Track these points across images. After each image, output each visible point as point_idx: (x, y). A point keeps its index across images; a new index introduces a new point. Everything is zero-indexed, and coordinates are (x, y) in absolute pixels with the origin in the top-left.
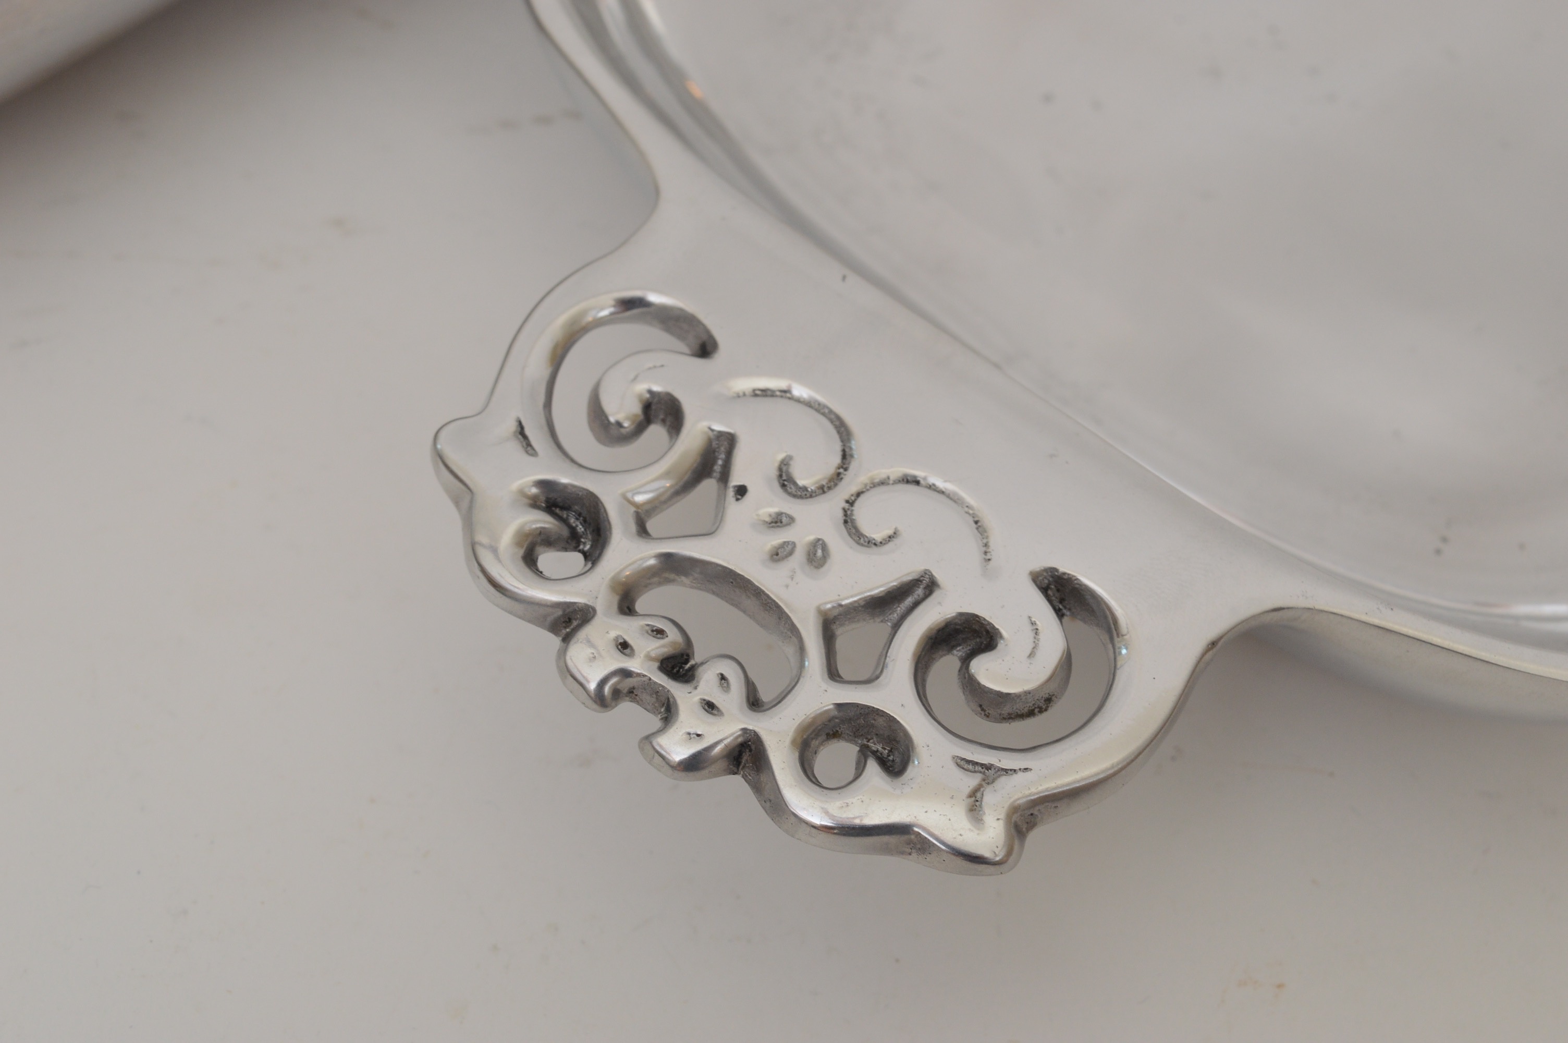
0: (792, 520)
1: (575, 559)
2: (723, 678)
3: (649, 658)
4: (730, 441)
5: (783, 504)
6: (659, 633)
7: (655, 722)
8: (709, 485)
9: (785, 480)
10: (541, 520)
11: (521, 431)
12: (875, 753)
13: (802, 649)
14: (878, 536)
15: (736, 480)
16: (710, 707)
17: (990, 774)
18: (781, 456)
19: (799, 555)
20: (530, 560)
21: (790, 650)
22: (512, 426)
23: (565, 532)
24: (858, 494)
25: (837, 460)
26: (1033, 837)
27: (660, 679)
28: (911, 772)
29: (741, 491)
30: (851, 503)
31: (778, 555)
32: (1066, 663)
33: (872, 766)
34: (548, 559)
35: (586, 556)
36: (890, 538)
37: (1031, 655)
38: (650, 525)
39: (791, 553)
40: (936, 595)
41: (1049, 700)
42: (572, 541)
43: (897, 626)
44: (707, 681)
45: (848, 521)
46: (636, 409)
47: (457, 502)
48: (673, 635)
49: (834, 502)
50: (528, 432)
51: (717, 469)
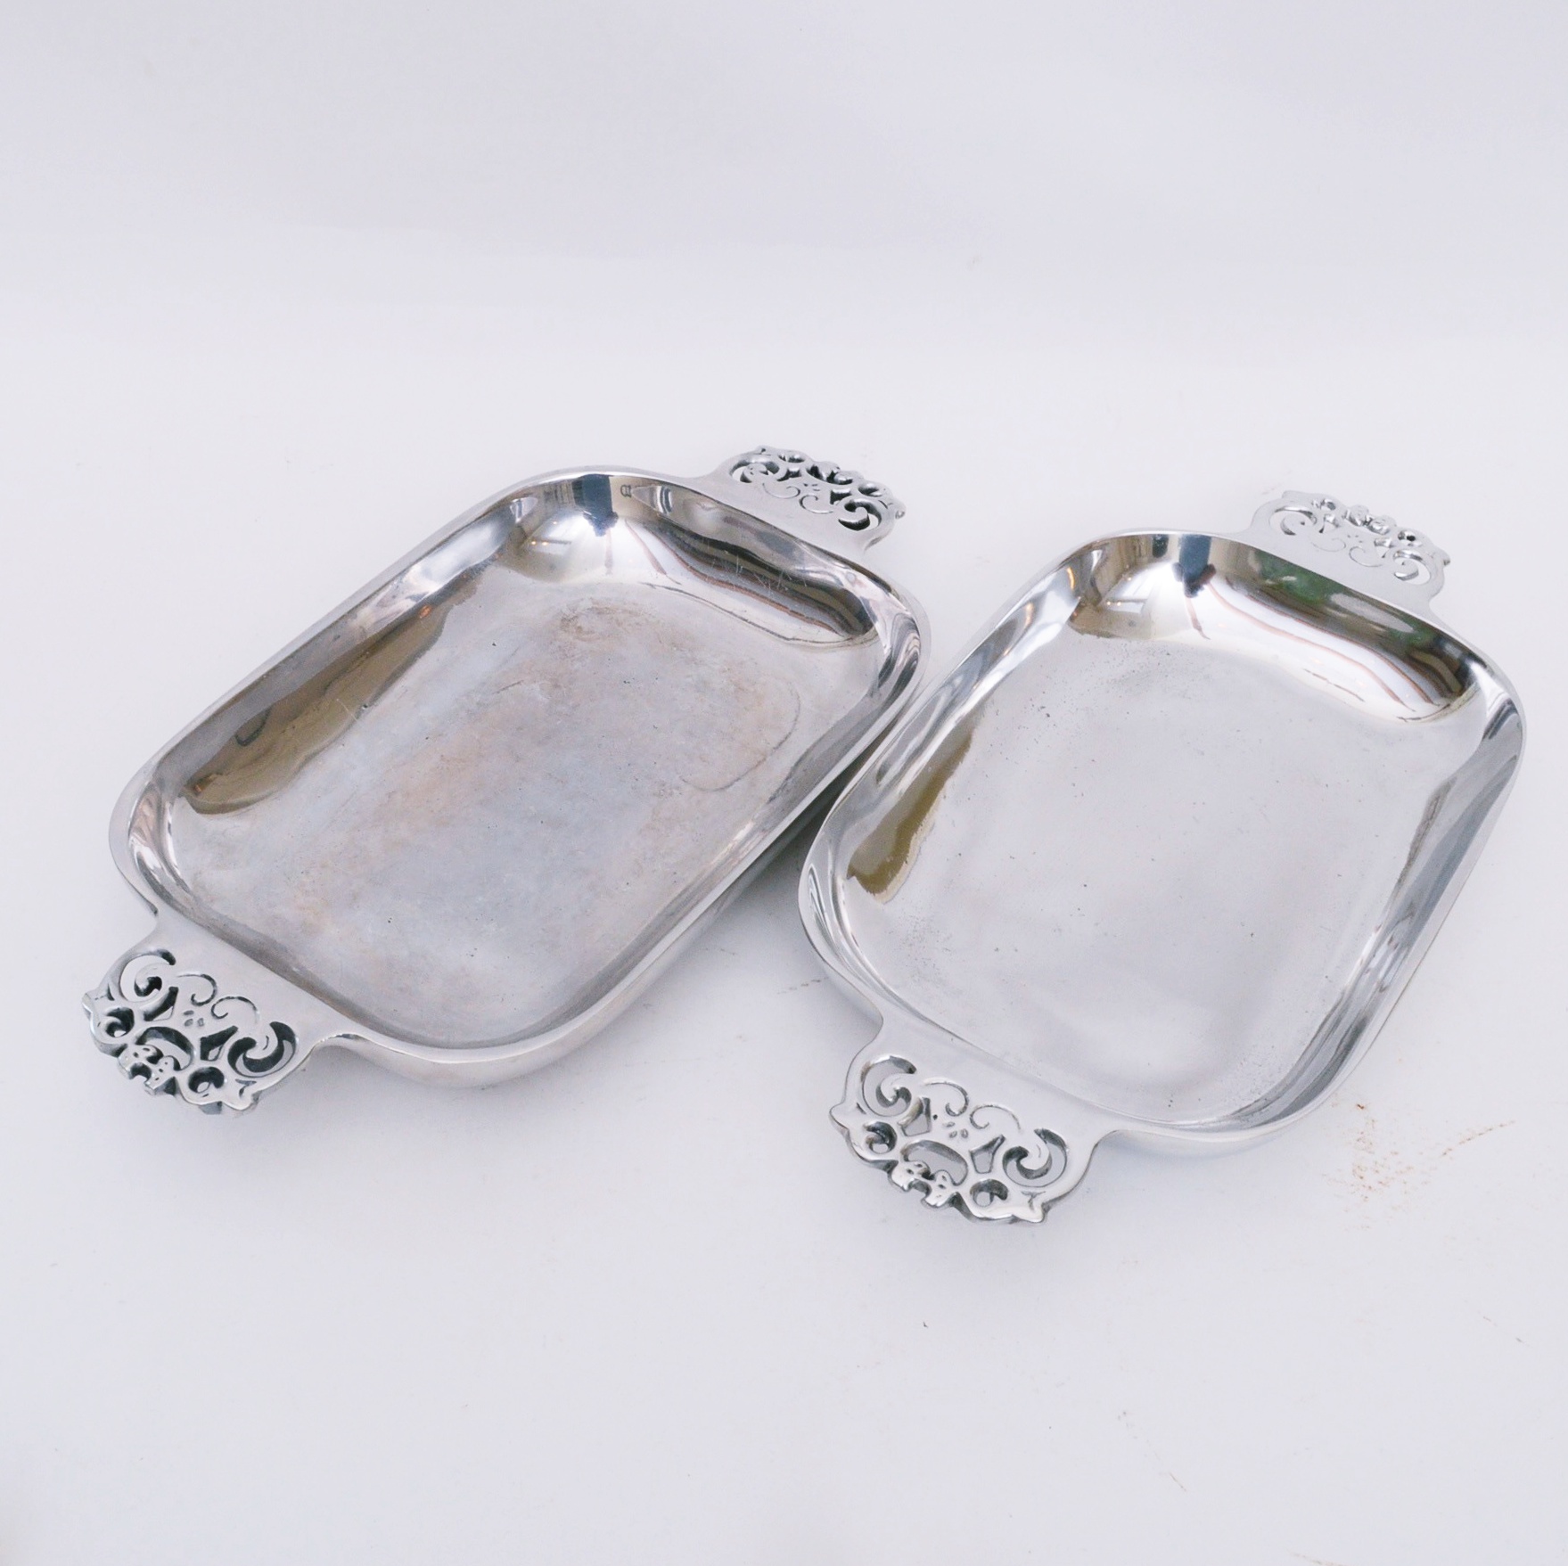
0: (954, 1124)
1: (885, 1147)
2: (944, 1177)
3: (919, 1173)
4: (928, 1101)
5: (949, 1119)
6: (920, 1166)
7: (924, 1195)
8: (923, 1116)
9: (949, 1111)
10: (872, 1135)
11: (859, 1107)
12: (996, 1194)
13: (966, 1165)
14: (982, 1125)
15: (933, 1114)
16: (941, 1186)
17: (1033, 1196)
18: (946, 1103)
19: (959, 1134)
20: (871, 1147)
21: (962, 1166)
22: (856, 1105)
23: (880, 1138)
24: (973, 1113)
25: (964, 1102)
26: (1050, 1213)
27: (923, 1180)
28: (1008, 1197)
29: (935, 1117)
30: (972, 1115)
31: (952, 1136)
32: (1050, 1159)
33: (996, 1198)
34: (876, 1147)
35: (888, 1145)
36: (986, 1126)
37: (1039, 1156)
38: (907, 1132)
39: (956, 1135)
40: (1005, 1142)
41: (1047, 1170)
42: (883, 1141)
43: (994, 1154)
44: (939, 1180)
45: (972, 1121)
46: (894, 1094)
47: (842, 1133)
48: (924, 1166)
49: (967, 1115)
50: (861, 1106)
51: (924, 1110)
